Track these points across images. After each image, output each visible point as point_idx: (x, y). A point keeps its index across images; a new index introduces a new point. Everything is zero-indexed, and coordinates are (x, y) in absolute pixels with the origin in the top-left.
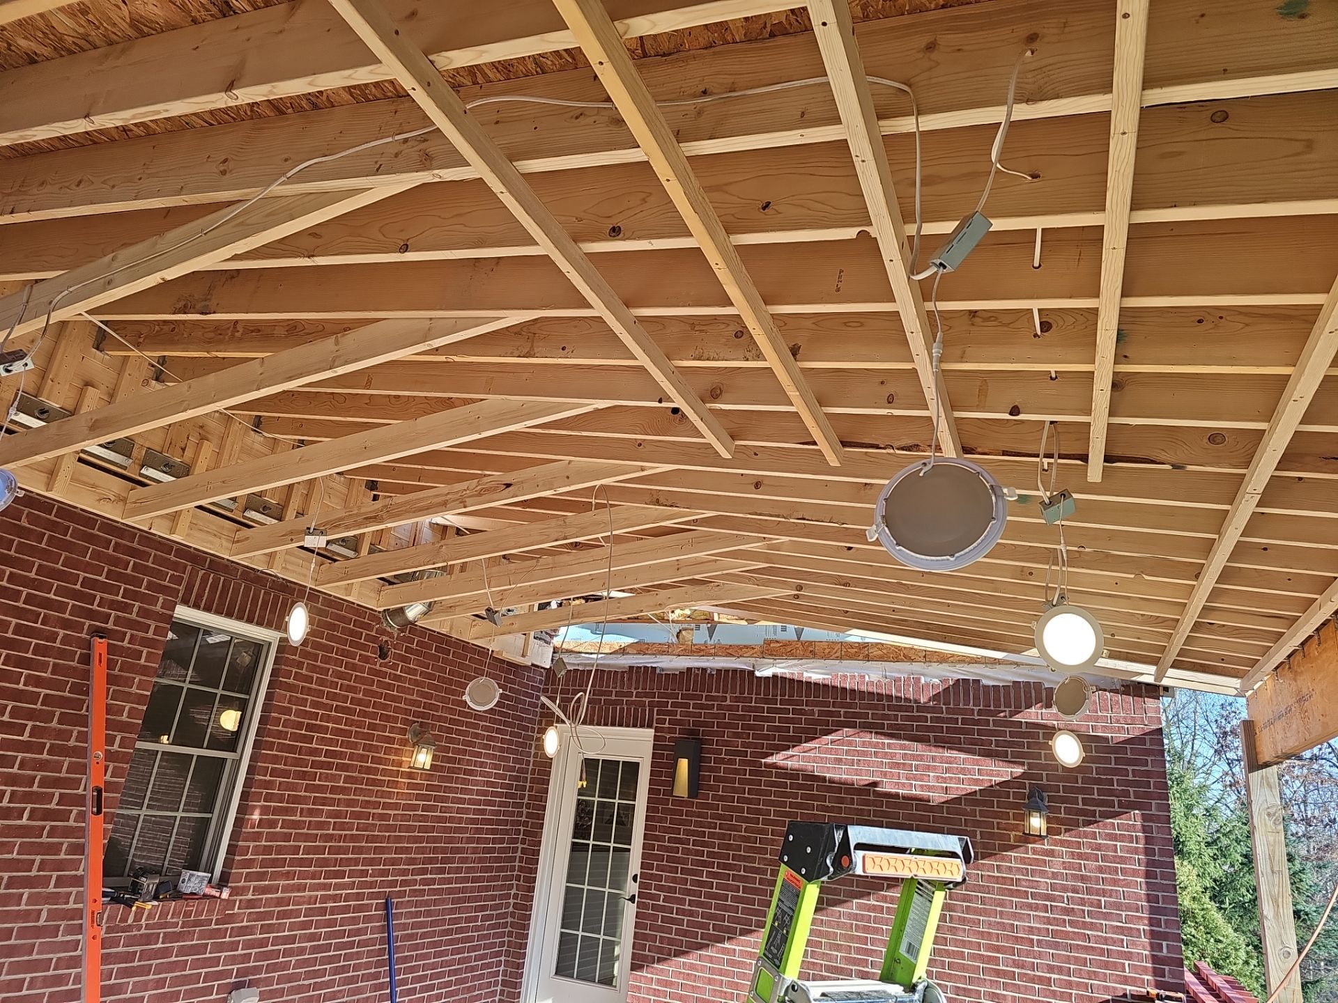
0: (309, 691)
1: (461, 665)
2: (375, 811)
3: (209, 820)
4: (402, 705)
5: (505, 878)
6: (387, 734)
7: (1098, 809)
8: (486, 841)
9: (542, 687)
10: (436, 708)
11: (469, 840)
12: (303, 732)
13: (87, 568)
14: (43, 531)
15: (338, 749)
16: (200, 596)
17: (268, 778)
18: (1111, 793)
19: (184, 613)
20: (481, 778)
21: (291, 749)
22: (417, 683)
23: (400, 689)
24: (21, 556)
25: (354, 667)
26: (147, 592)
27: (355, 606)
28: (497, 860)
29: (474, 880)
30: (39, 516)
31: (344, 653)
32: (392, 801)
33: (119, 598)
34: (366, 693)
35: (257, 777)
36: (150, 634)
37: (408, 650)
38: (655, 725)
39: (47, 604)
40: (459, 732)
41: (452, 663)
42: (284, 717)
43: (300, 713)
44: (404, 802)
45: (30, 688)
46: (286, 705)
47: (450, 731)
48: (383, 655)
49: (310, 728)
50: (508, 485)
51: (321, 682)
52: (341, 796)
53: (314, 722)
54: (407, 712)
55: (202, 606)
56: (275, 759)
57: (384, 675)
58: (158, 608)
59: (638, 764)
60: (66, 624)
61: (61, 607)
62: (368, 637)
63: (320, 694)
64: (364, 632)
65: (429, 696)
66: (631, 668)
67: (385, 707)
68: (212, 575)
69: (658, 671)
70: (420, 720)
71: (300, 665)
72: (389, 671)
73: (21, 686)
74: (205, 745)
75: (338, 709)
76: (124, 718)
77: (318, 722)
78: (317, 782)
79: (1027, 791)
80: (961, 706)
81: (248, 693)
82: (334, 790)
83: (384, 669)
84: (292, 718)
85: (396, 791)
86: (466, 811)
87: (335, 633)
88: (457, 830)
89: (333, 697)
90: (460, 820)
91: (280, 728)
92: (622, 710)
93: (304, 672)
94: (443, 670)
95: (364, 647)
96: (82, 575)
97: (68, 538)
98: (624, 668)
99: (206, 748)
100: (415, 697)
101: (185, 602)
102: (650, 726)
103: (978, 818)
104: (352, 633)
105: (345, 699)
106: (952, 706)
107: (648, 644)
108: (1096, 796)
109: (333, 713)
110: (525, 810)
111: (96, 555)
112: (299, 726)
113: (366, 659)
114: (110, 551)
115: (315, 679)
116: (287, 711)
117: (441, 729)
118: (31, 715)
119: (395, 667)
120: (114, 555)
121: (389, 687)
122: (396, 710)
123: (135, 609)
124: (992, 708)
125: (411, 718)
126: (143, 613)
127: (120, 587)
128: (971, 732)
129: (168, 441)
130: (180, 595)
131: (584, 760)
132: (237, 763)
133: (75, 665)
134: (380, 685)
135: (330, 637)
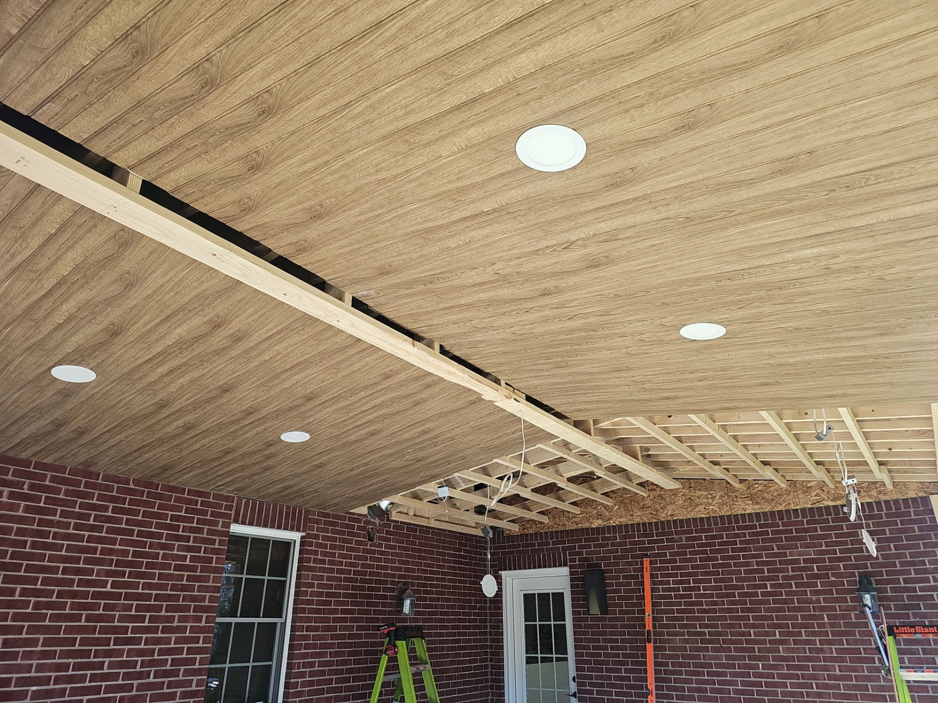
3: (270, 666)
4: (389, 572)
6: (381, 593)
8: (464, 662)
10: (413, 571)
11: (451, 663)
12: (324, 599)
13: (173, 508)
15: (349, 607)
16: (245, 516)
17: (305, 633)
18: (926, 571)
19: (236, 528)
20: (453, 617)
22: (397, 555)
23: (386, 560)
24: (131, 507)
25: (352, 549)
26: (211, 518)
28: (475, 675)
29: (460, 691)
31: (344, 541)
33: (195, 525)
34: (363, 566)
35: (297, 633)
36: (217, 546)
37: (388, 533)
38: (569, 564)
39: (151, 535)
40: (432, 586)
42: (310, 590)
45: (146, 591)
46: (310, 581)
47: (425, 585)
48: (371, 538)
49: (328, 595)
51: (332, 563)
52: (356, 641)
53: (330, 591)
54: (393, 576)
55: (247, 523)
56: (308, 620)
57: (374, 552)
58: (219, 528)
59: (563, 593)
60: (164, 547)
61: (160, 536)
62: (359, 528)
63: (332, 571)
64: (356, 524)
65: (407, 563)
67: (378, 574)
68: (251, 501)
70: (403, 580)
71: (316, 553)
72: (377, 549)
73: (140, 591)
75: (345, 579)
76: (207, 603)
77: (333, 591)
78: (338, 632)
81: (286, 577)
82: (351, 636)
83: (372, 548)
84: (316, 589)
86: (446, 642)
87: (337, 528)
89: (341, 572)
90: (443, 649)
91: (308, 598)
93: (319, 557)
95: (358, 535)
96: (170, 513)
99: (262, 617)
100: (397, 565)
101: (236, 521)
102: (565, 565)
104: (348, 526)
105: (349, 572)
106: (785, 520)
109: (343, 583)
110: (489, 637)
111: (177, 499)
112: (320, 594)
113: (359, 543)
114: (186, 496)
115: (327, 561)
116: (312, 585)
117: (419, 585)
118: (149, 609)
119: (380, 546)
120: (188, 498)
121: (378, 560)
122: (386, 575)
123: (205, 531)
125: (396, 580)
126: (211, 532)
127: (194, 517)
130: (232, 517)
131: (525, 595)
132: (284, 625)
133: (172, 572)
134: (372, 559)
135: (333, 532)
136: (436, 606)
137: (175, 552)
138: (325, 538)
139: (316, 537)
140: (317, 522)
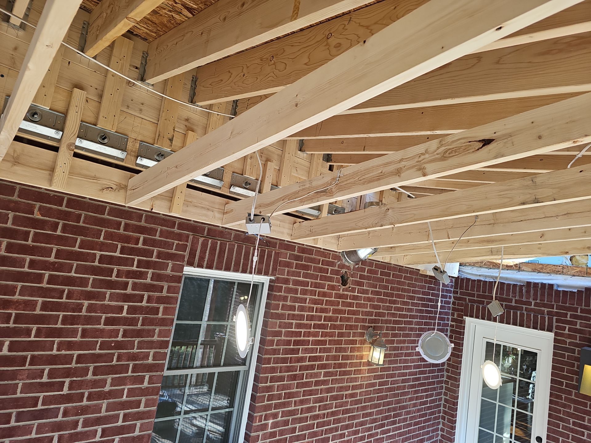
0: (294, 317)
1: (399, 283)
2: (347, 392)
3: (232, 413)
4: (360, 316)
5: (435, 418)
6: (351, 338)
8: (422, 397)
9: (452, 290)
10: (383, 315)
11: (411, 399)
12: (292, 347)
13: (102, 247)
14: (57, 220)
15: (318, 354)
16: (202, 258)
17: (268, 384)
19: (189, 271)
20: (416, 357)
21: (284, 360)
22: (369, 299)
23: (358, 305)
24: (38, 244)
25: (324, 295)
26: (158, 260)
27: (322, 250)
28: (429, 408)
29: (416, 424)
30: (51, 208)
31: (317, 285)
32: (358, 383)
33: (134, 268)
34: (335, 311)
35: (261, 385)
36: (164, 293)
37: (362, 277)
38: (554, 330)
39: (70, 281)
40: (400, 329)
41: (392, 282)
42: (276, 339)
43: (288, 334)
44: (366, 382)
45: (63, 352)
46: (277, 329)
47: (393, 329)
48: (344, 283)
49: (297, 343)
51: (302, 309)
52: (322, 387)
53: (298, 338)
54: (364, 320)
55: (205, 266)
56: (273, 370)
57: (346, 297)
58: (169, 271)
60: (89, 296)
61: (83, 282)
62: (333, 272)
63: (301, 317)
64: (330, 268)
65: (378, 307)
66: (529, 283)
67: (348, 320)
68: (210, 241)
70: (373, 325)
71: (285, 299)
72: (349, 293)
73: (55, 352)
74: (222, 365)
75: (315, 326)
76: (150, 361)
77: (302, 338)
78: (305, 380)
82: (317, 383)
83: (346, 293)
84: (283, 338)
85: (360, 376)
86: (408, 381)
87: (309, 272)
88: (403, 394)
89: (311, 318)
90: (404, 387)
91: (275, 347)
92: (522, 315)
93: (288, 303)
94: (386, 288)
95: (330, 279)
96: (99, 253)
97: (81, 224)
98: (523, 282)
99: (224, 367)
100: (368, 309)
101: (191, 264)
102: (550, 330)
104: (321, 270)
105: (320, 318)
109: (312, 330)
111: (109, 236)
112: (288, 343)
113: (332, 288)
114: (122, 231)
115: (297, 307)
116: (278, 334)
117: (387, 328)
118: (68, 373)
119: (353, 290)
120: (125, 234)
121: (350, 305)
122: (357, 320)
123: (150, 275)
125: (367, 324)
126: (156, 277)
127: (134, 260)
129: (157, 134)
130: (186, 259)
131: (487, 342)
132: (247, 373)
133: (102, 326)
134: (344, 304)
135: (305, 276)
137: (106, 302)
138: (296, 283)
139: (286, 281)
140: (288, 265)
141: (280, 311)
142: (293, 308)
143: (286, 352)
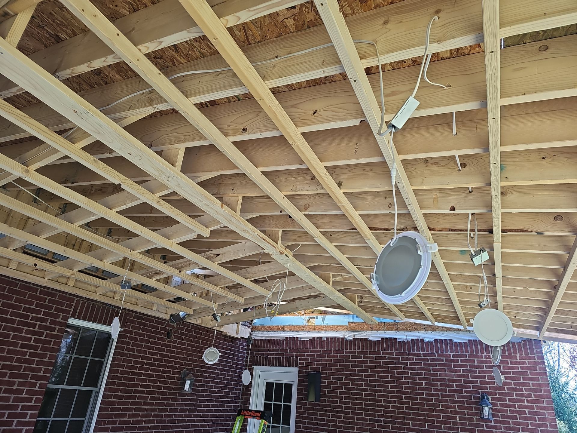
0: (133, 356)
1: (207, 340)
2: (165, 413)
3: (83, 421)
4: (179, 360)
6: (171, 375)
7: (517, 404)
8: (221, 425)
9: (246, 348)
12: (130, 376)
13: (26, 302)
15: (147, 383)
16: (80, 313)
17: (112, 400)
18: (523, 395)
19: (72, 321)
20: (217, 394)
21: (124, 385)
22: (186, 349)
23: (178, 353)
25: (155, 343)
26: (55, 312)
30: (3, 279)
31: (150, 337)
32: (174, 408)
33: (41, 316)
34: (161, 355)
35: (107, 400)
36: (56, 333)
37: (181, 334)
38: (299, 366)
39: (6, 320)
41: (203, 339)
42: (120, 369)
43: (128, 367)
44: (180, 408)
46: (122, 363)
47: (202, 372)
48: (169, 335)
49: (133, 374)
50: (218, 255)
51: (138, 351)
52: (148, 407)
53: (135, 371)
54: (181, 364)
55: (81, 318)
56: (116, 390)
57: (169, 346)
58: (60, 320)
59: (292, 384)
60: (15, 330)
61: (13, 322)
62: (162, 329)
63: (138, 357)
64: (160, 326)
65: (192, 356)
66: (287, 338)
67: (170, 362)
68: (87, 303)
69: (299, 339)
70: (187, 367)
71: (129, 344)
72: (172, 344)
74: (82, 385)
75: (147, 364)
76: (42, 374)
77: (137, 371)
78: (137, 400)
79: (480, 395)
80: (444, 353)
81: (104, 358)
82: (145, 404)
83: (169, 343)
84: (125, 369)
85: (176, 403)
86: (211, 411)
87: (146, 327)
88: (206, 421)
89: (144, 358)
90: (207, 416)
91: (119, 375)
92: (283, 359)
93: (130, 347)
94: (198, 342)
95: (160, 334)
96: (24, 306)
97: (17, 289)
98: (284, 338)
99: (83, 386)
100: (184, 356)
101: (73, 316)
102: (296, 366)
103: (457, 410)
104: (154, 327)
105: (150, 359)
106: (440, 353)
107: (294, 326)
108: (515, 397)
109: (145, 366)
111: (31, 296)
112: (128, 373)
113: (160, 339)
114: (38, 294)
115: (136, 350)
116: (122, 366)
117: (197, 371)
119: (175, 342)
120: (39, 296)
121: (172, 352)
122: (176, 363)
123: (49, 321)
124: (459, 353)
125: (183, 367)
126: (52, 322)
127: (42, 311)
128: (450, 365)
129: (67, 242)
130: (71, 313)
131: (267, 383)
132: (98, 392)
133: (18, 349)
134: (168, 351)
135: (143, 330)
136: (207, 386)
137: (23, 335)
138: (136, 334)
139: (131, 332)
140: (133, 322)
141: (124, 351)
142: (133, 350)
143: (126, 379)
